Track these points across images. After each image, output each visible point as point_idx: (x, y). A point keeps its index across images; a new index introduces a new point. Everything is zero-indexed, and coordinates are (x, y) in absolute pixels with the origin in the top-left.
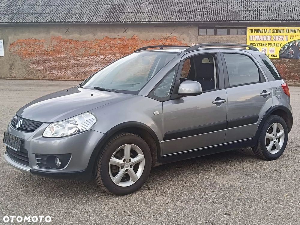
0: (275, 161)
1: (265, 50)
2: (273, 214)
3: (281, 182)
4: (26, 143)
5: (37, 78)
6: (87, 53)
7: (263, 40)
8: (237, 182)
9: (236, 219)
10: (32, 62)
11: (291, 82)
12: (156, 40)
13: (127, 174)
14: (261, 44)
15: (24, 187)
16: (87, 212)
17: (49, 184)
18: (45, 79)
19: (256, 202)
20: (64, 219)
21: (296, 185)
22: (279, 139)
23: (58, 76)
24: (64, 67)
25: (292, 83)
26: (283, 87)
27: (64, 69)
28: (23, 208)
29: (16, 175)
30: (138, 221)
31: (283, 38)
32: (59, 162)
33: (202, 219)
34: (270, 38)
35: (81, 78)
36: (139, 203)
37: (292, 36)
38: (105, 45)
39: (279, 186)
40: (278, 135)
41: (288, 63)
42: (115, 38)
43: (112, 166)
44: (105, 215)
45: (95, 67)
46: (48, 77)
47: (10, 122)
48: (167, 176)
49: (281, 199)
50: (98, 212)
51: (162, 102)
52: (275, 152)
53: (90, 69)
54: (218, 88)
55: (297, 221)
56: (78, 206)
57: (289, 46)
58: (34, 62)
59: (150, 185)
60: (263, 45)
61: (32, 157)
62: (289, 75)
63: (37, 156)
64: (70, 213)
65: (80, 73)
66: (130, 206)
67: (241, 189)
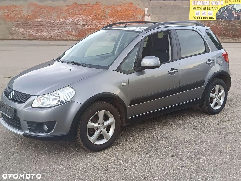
0: (217, 115)
1: (205, 13)
2: (218, 165)
3: (223, 135)
4: (18, 112)
5: (19, 38)
6: (59, 17)
7: (203, 5)
8: (188, 136)
9: (190, 171)
10: (14, 25)
11: (225, 38)
12: (116, 6)
13: (101, 134)
14: (201, 8)
15: (18, 145)
16: (71, 168)
17: (38, 142)
18: (25, 39)
19: (205, 154)
20: (54, 175)
21: (235, 137)
22: (220, 98)
23: (36, 36)
24: (40, 29)
25: (226, 40)
26: (224, 55)
27: (41, 31)
28: (19, 166)
29: (11, 134)
30: (113, 176)
31: (219, 3)
32: (46, 128)
33: (163, 172)
34: (209, 3)
35: (55, 38)
36: (112, 158)
37: (227, 1)
38: (74, 10)
39: (221, 139)
40: (220, 94)
41: (224, 23)
42: (82, 4)
43: (89, 129)
44: (85, 170)
45: (66, 28)
46: (27, 37)
47: (3, 93)
48: (132, 132)
49: (224, 151)
50: (79, 168)
51: (128, 74)
52: (217, 108)
53: (62, 30)
54: (173, 60)
55: (238, 171)
56: (63, 162)
57: (224, 9)
58: (15, 25)
59: (119, 141)
60: (203, 9)
61: (24, 123)
62: (224, 34)
63: (28, 122)
64: (58, 169)
65: (54, 34)
66: (105, 162)
67: (192, 142)
